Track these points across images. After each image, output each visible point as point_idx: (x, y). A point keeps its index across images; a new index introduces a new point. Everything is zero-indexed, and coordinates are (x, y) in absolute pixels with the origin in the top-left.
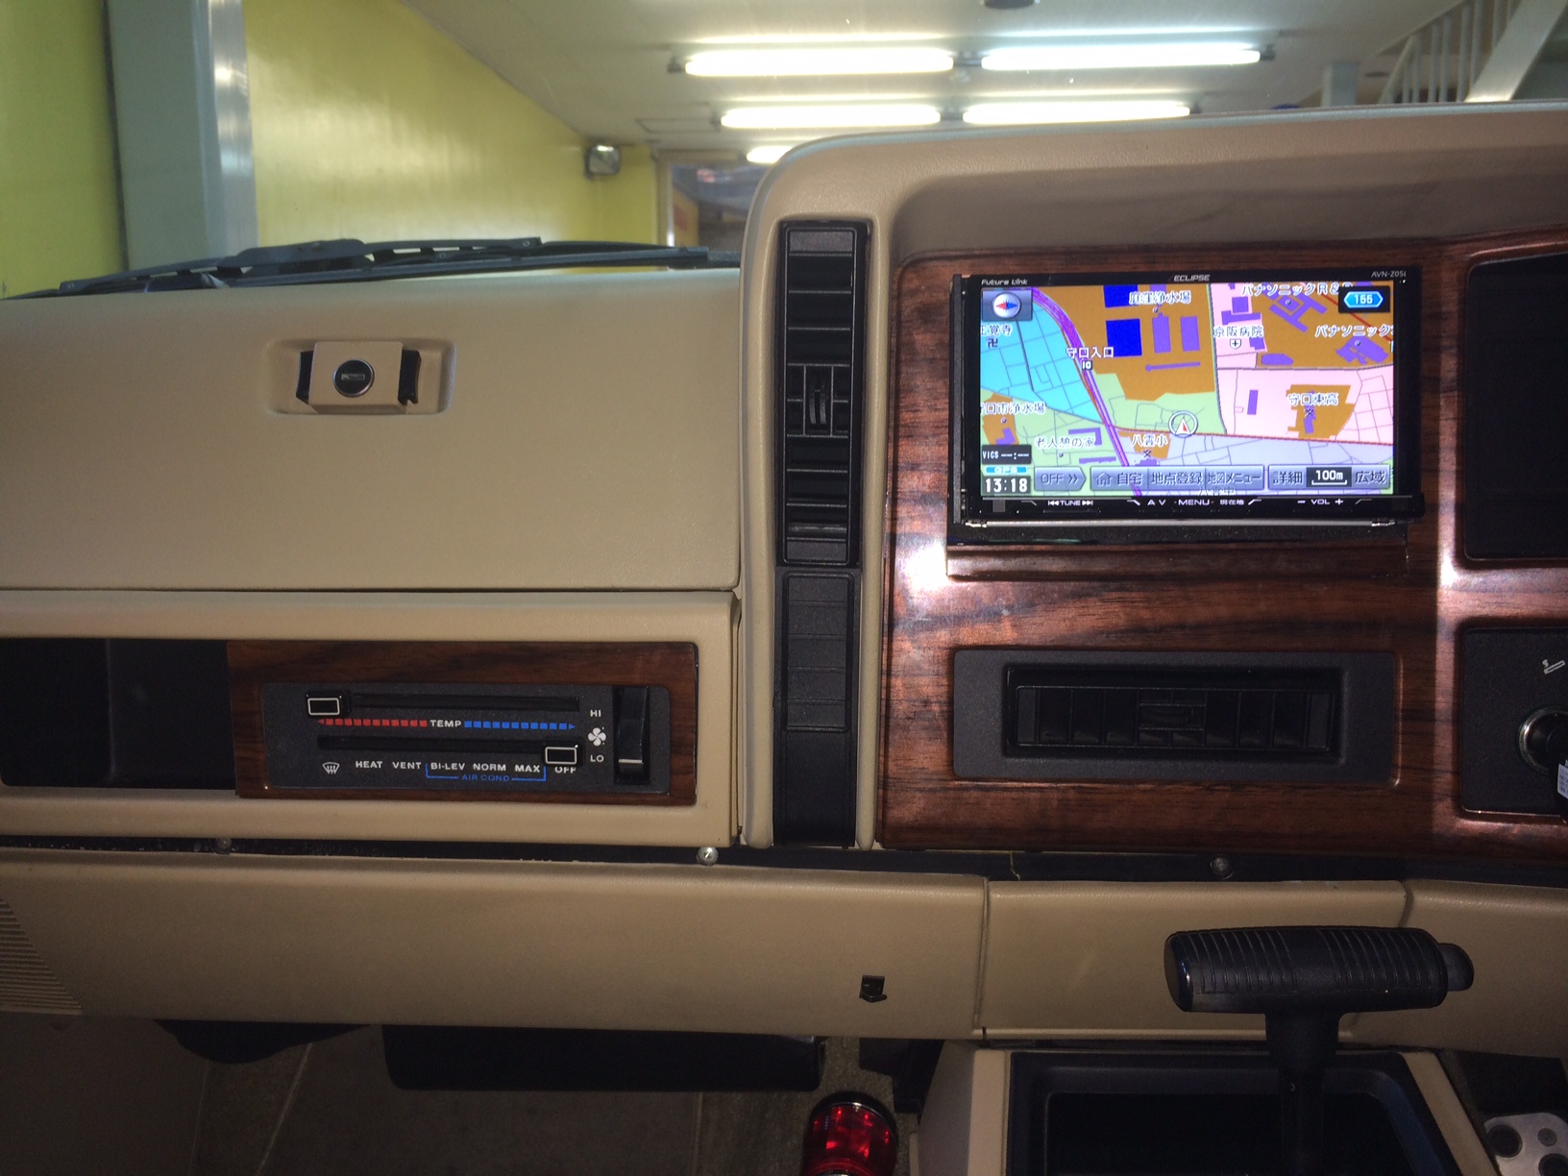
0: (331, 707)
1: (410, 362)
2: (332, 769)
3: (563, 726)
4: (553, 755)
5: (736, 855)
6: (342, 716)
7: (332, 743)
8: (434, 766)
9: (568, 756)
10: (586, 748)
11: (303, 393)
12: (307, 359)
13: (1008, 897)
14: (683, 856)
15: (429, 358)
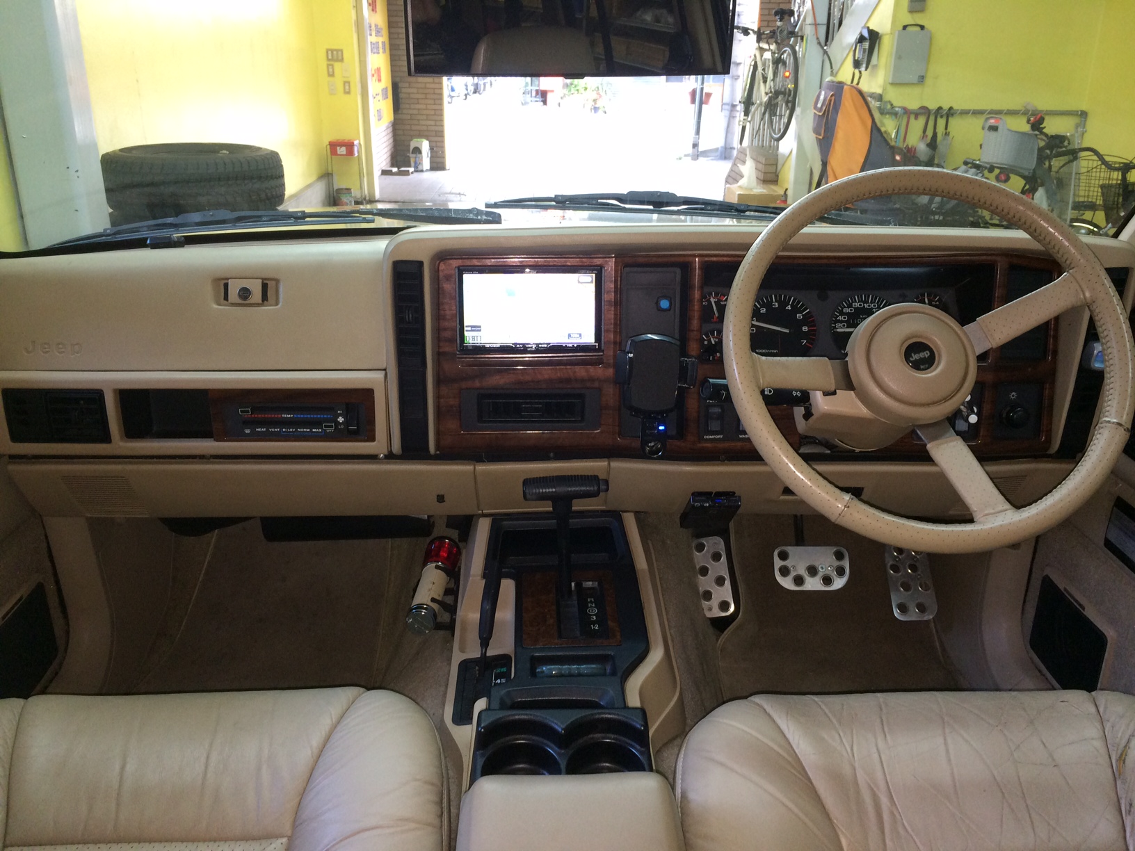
0: (248, 411)
1: (265, 287)
2: (248, 431)
3: (329, 416)
4: (326, 426)
5: (390, 456)
6: (251, 414)
7: (247, 423)
8: (284, 430)
9: (331, 427)
10: (337, 423)
11: (226, 298)
12: (226, 286)
13: (481, 468)
14: (372, 458)
15: (271, 284)
